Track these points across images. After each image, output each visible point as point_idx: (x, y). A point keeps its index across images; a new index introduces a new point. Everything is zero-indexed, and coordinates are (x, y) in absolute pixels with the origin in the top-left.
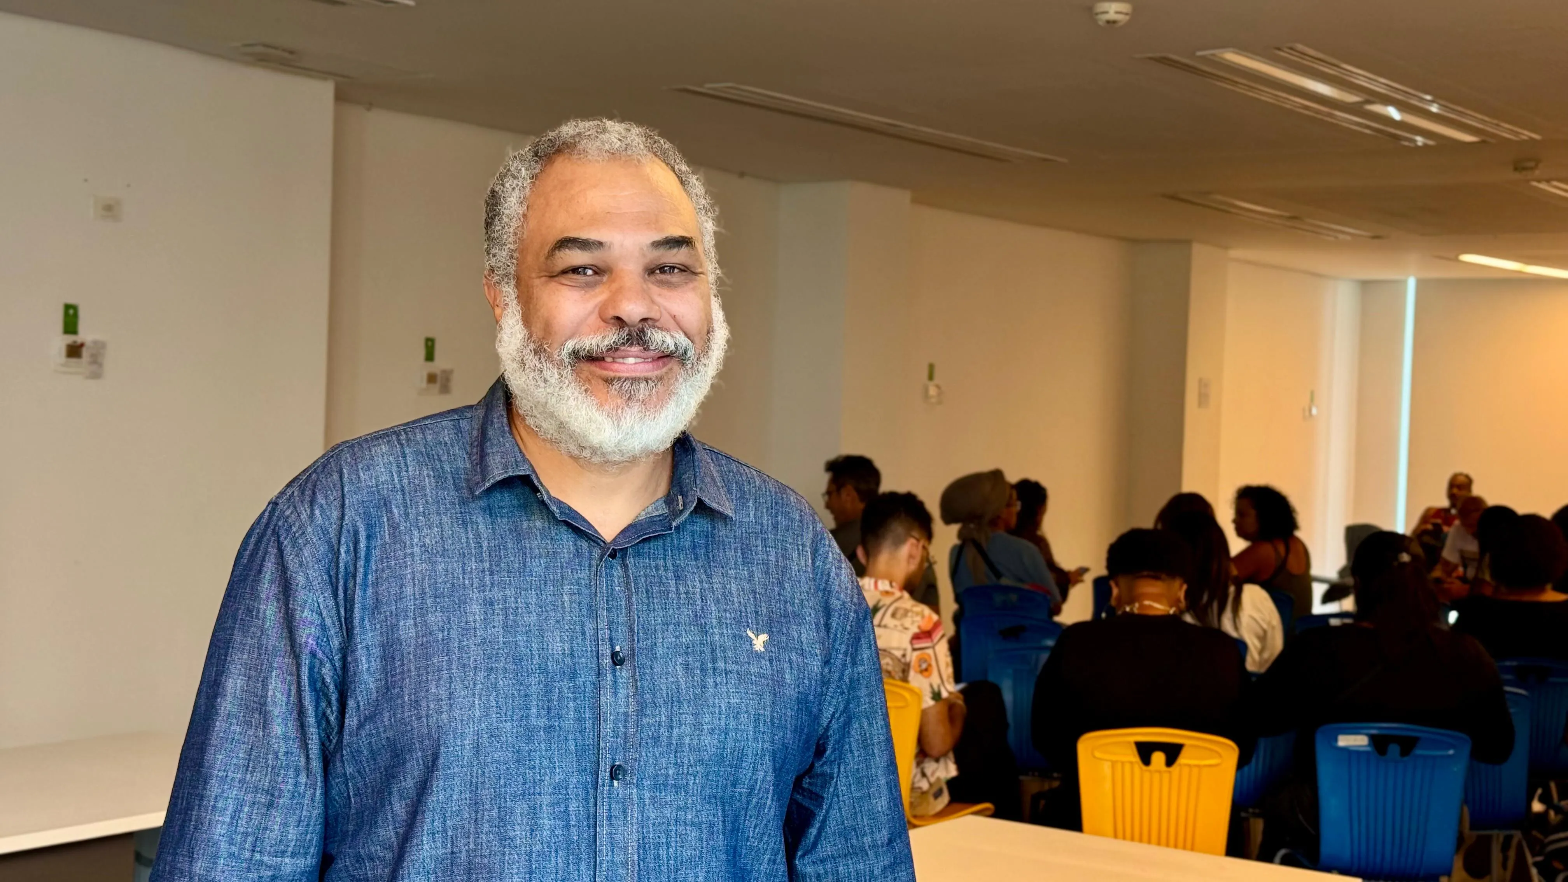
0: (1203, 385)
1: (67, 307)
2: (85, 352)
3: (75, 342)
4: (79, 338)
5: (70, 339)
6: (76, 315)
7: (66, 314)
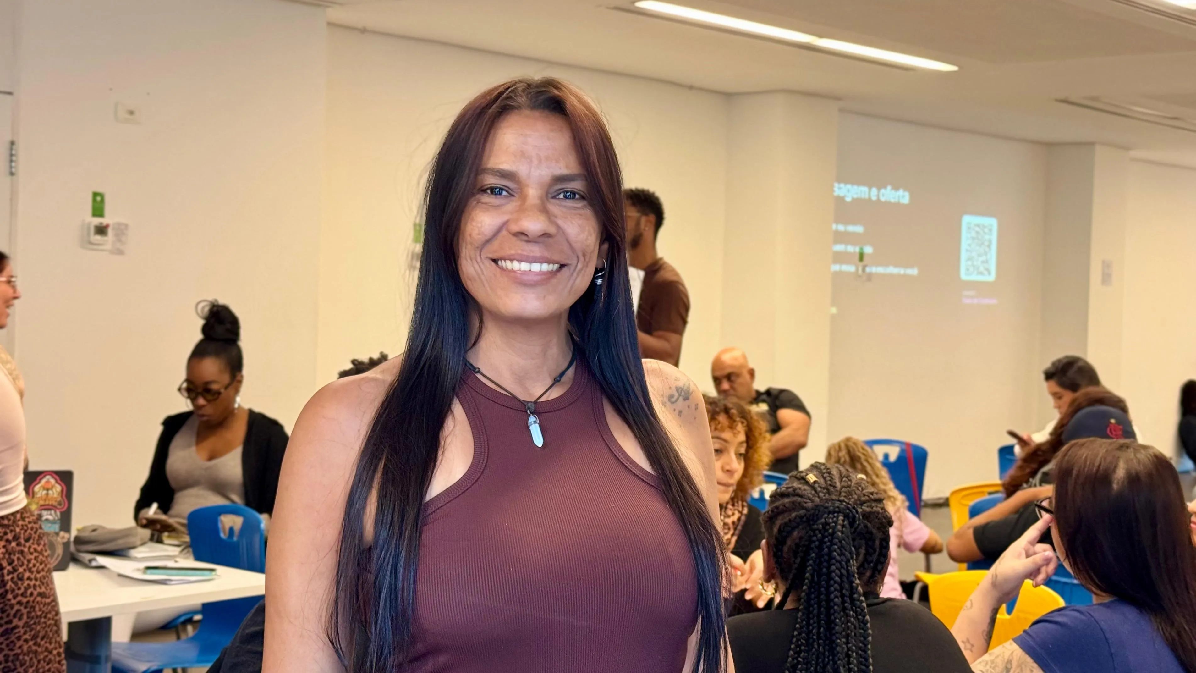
0: (1107, 266)
1: (95, 195)
2: (110, 231)
3: (101, 223)
4: (104, 221)
5: (97, 221)
6: (102, 201)
7: (94, 200)
